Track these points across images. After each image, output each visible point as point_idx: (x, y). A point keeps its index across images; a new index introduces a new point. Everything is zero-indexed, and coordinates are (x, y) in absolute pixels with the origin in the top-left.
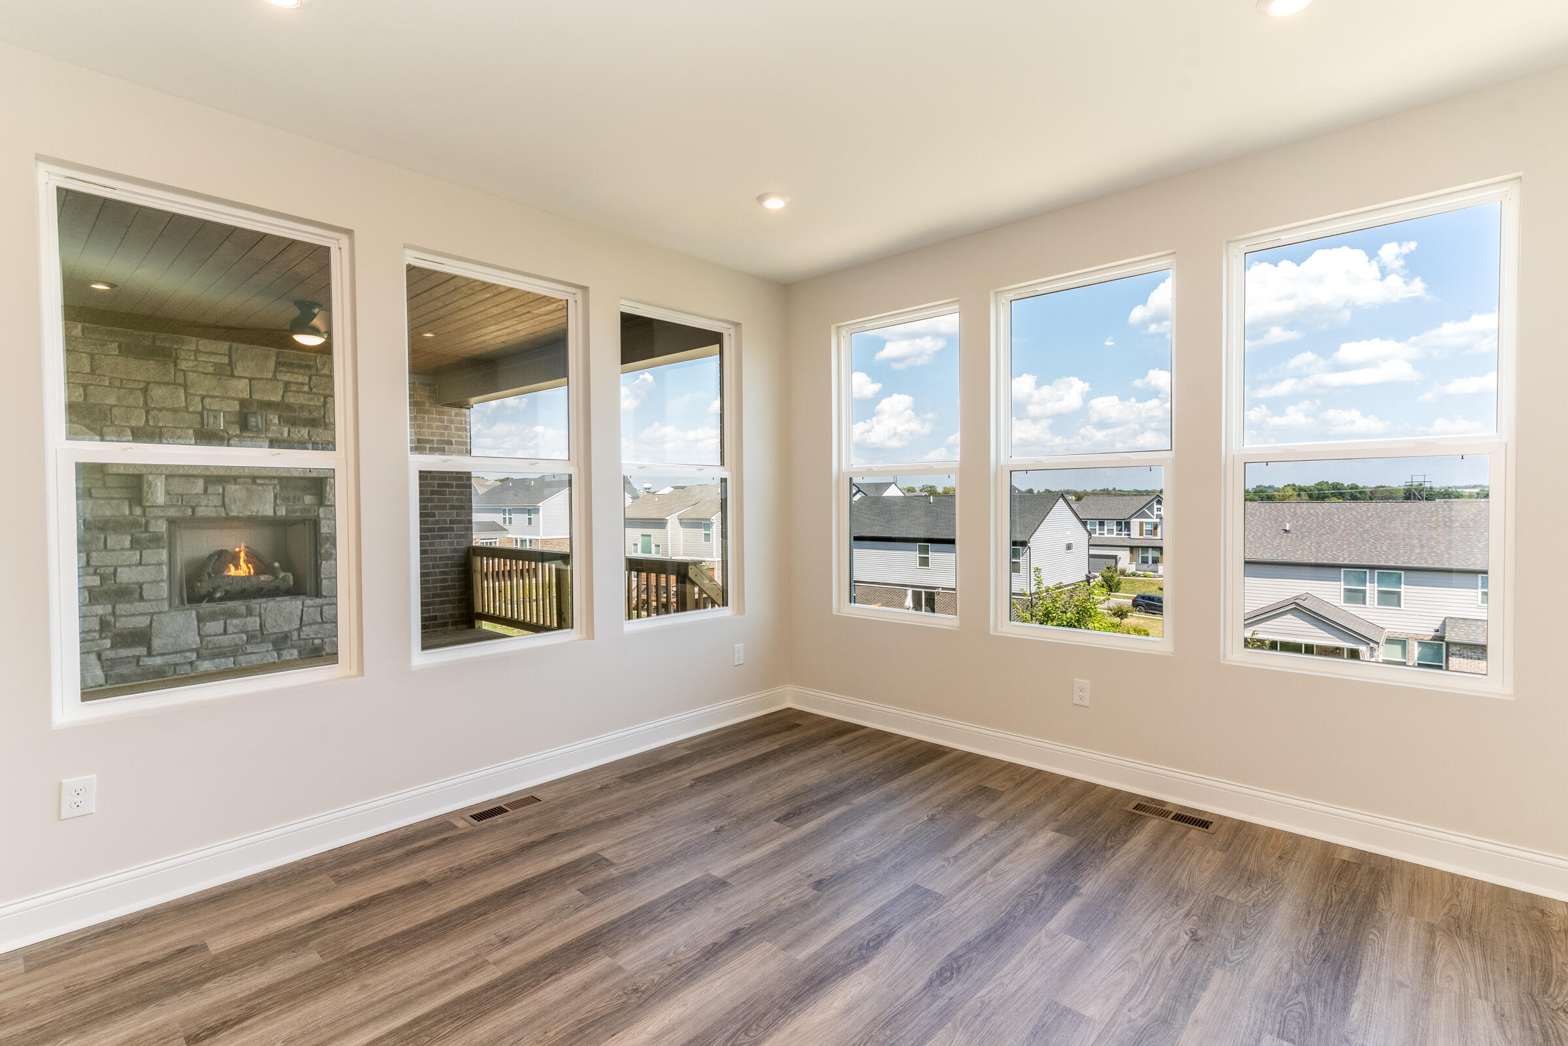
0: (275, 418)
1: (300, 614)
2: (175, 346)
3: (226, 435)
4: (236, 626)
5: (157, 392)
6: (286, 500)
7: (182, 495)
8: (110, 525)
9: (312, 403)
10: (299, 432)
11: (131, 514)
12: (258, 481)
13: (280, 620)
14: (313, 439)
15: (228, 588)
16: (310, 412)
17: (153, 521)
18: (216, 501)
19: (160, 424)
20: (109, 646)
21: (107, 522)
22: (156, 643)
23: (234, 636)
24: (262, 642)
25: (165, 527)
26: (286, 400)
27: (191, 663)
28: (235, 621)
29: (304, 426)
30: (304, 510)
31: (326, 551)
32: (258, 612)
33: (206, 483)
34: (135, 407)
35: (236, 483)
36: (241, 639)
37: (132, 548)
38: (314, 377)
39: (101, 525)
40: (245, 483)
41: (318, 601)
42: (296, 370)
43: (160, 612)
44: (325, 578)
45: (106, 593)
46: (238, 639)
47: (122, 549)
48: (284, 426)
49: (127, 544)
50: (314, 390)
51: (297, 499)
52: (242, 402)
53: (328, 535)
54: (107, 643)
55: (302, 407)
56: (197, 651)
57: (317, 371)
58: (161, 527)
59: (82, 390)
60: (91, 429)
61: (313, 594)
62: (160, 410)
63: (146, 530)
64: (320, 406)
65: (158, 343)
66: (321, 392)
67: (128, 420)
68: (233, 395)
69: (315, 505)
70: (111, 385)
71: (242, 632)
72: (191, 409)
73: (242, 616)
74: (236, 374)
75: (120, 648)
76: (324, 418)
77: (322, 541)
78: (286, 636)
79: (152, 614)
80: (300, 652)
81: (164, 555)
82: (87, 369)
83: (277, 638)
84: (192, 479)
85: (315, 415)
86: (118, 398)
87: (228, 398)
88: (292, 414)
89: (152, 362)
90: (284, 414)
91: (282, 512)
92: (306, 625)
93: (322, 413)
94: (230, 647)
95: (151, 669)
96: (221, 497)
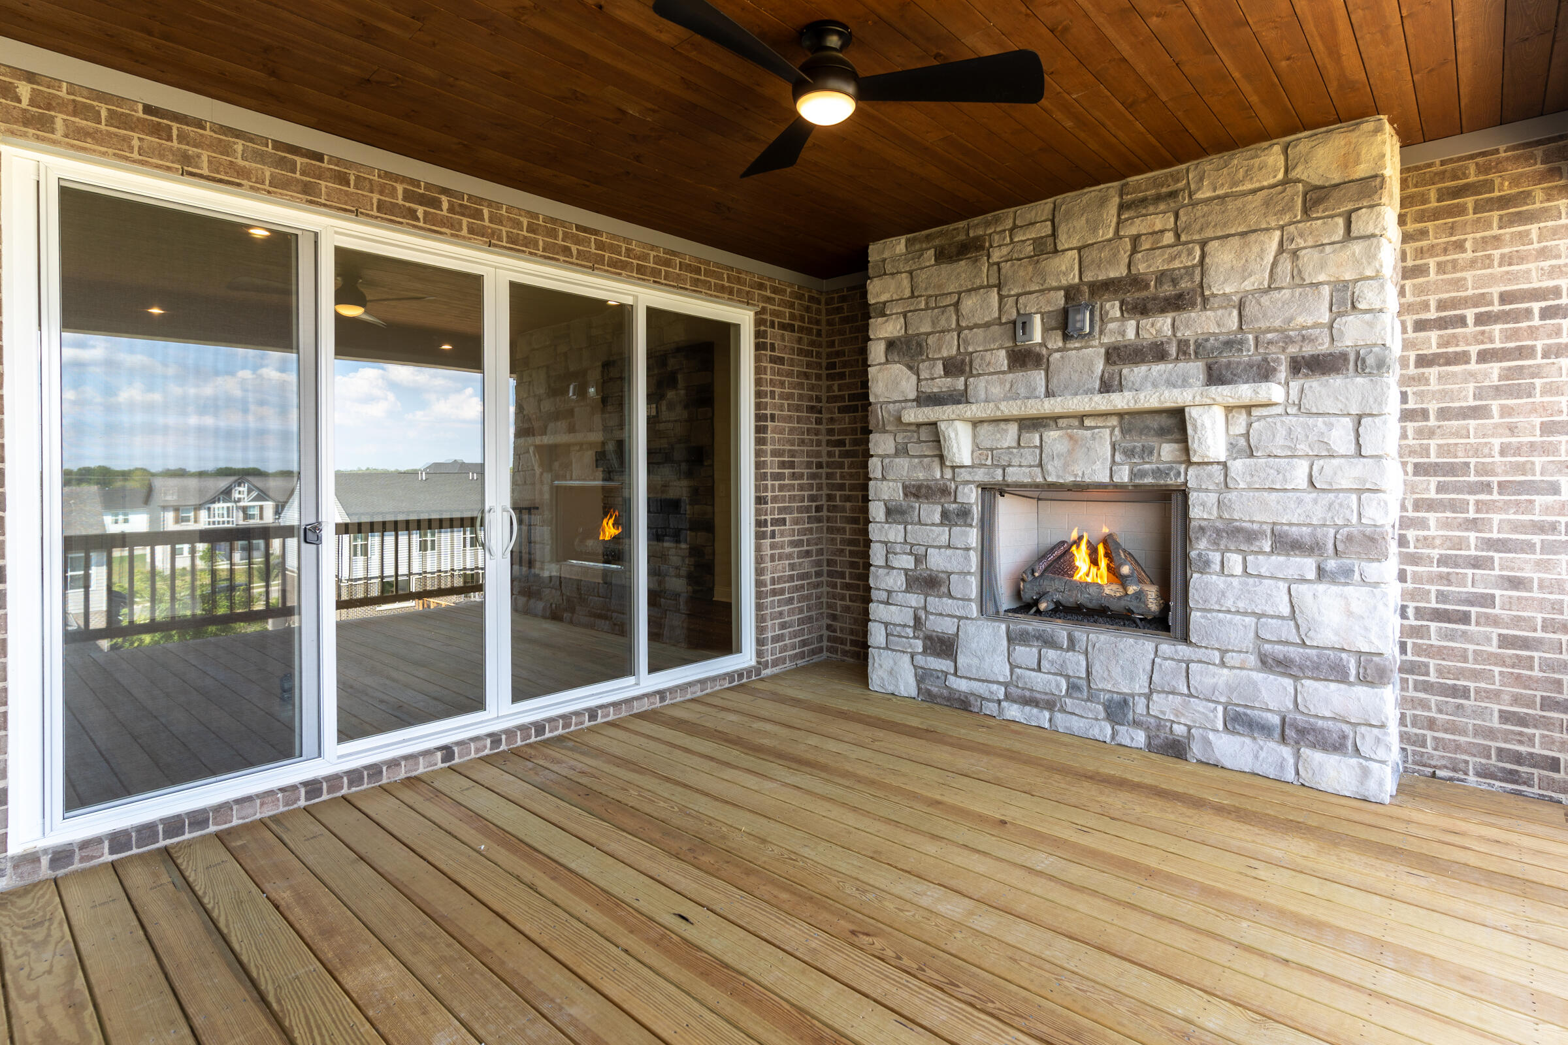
0: (1113, 307)
1: (1149, 668)
2: (988, 232)
3: (1044, 351)
4: (1052, 663)
5: (968, 303)
6: (1129, 453)
7: (992, 450)
8: (923, 491)
9: (1176, 264)
10: (1153, 325)
11: (942, 477)
12: (1087, 422)
13: (1116, 671)
14: (1179, 334)
15: (1057, 597)
16: (1174, 282)
17: (960, 488)
18: (1031, 457)
19: (970, 349)
20: (920, 650)
21: (919, 487)
22: (961, 660)
23: (1050, 676)
24: (1088, 700)
25: (974, 496)
26: (1133, 272)
27: (999, 702)
28: (1051, 654)
29: (1163, 311)
30: (1158, 473)
31: (1200, 555)
32: (1084, 648)
33: (1020, 429)
34: (949, 331)
35: (1058, 428)
36: (1058, 686)
37: (942, 524)
38: (1181, 212)
39: (914, 491)
40: (1070, 427)
41: (1183, 650)
42: (1151, 209)
43: (967, 618)
44: (1198, 610)
45: (917, 579)
46: (1053, 684)
47: (933, 524)
48: (1130, 319)
49: (937, 518)
50: (1183, 238)
51: (1148, 451)
52: (1071, 293)
53: (1203, 523)
54: (919, 645)
55: (1161, 276)
56: (1006, 685)
57: (1190, 196)
58: (971, 496)
59: (902, 320)
60: (910, 368)
61: (1179, 635)
62: (970, 328)
63: (955, 501)
64: (1194, 266)
65: (971, 235)
66: (1197, 237)
67: (940, 350)
68: (1055, 284)
69: (1181, 463)
70: (927, 308)
71: (1061, 675)
72: (1004, 320)
73: (1061, 648)
74: (1060, 248)
75: (931, 655)
76: (1202, 287)
77: (1192, 535)
78: (1125, 702)
79: (960, 618)
80: (1149, 737)
81: (973, 536)
82: (907, 293)
83: (1110, 701)
84: (1003, 425)
85: (1184, 285)
86: (933, 323)
87: (1050, 290)
88: (1144, 294)
89: (963, 263)
90: (1129, 298)
91: (1123, 475)
92: (1159, 692)
93: (1197, 278)
94: (1046, 694)
95: (957, 696)
96: (1038, 451)
